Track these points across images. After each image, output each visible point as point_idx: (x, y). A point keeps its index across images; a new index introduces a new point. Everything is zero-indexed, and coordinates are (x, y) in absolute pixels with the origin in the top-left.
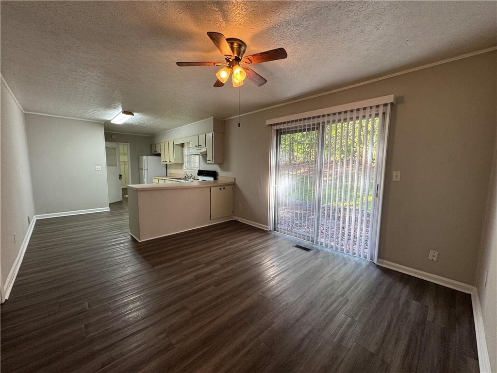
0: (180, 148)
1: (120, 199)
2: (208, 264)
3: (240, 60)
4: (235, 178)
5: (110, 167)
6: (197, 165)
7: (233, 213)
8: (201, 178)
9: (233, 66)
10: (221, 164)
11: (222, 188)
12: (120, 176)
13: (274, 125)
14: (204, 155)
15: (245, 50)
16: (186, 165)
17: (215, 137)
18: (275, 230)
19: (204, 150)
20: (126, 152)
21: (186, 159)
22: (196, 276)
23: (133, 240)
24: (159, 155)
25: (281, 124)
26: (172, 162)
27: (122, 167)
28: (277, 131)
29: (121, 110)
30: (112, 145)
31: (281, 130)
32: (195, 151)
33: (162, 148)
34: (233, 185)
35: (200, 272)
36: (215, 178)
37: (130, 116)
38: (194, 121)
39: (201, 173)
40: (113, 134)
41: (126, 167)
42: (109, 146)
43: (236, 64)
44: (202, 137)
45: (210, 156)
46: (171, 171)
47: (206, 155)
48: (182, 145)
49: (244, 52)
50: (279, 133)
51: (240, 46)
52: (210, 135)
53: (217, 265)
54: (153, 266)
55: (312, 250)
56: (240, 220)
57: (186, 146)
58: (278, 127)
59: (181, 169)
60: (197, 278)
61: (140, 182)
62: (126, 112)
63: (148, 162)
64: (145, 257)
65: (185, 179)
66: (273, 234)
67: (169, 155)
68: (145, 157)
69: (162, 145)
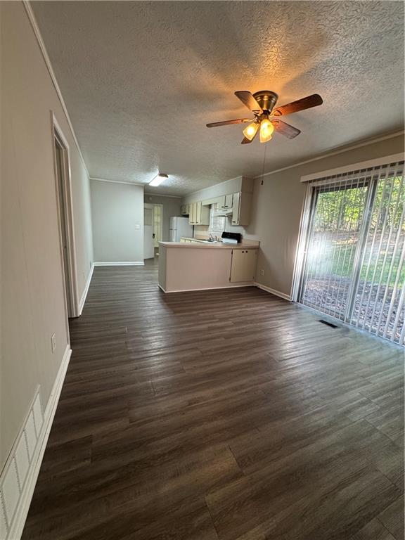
0: (207, 209)
1: (153, 256)
2: (221, 320)
3: (269, 113)
4: (260, 242)
5: (146, 226)
6: (223, 226)
7: (255, 279)
8: (225, 240)
9: (261, 121)
10: (246, 227)
11: (245, 251)
12: (154, 235)
13: (310, 181)
14: (230, 216)
15: (276, 102)
16: (211, 226)
17: (242, 198)
18: (298, 301)
19: (230, 211)
20: (159, 213)
21: (212, 220)
22: (209, 327)
23: (161, 290)
24: (187, 216)
25: (319, 180)
26: (199, 223)
27: (156, 227)
28: (314, 188)
29: (157, 172)
30: (149, 206)
31: (318, 187)
32: (221, 212)
33: (191, 209)
34: (257, 249)
35: (213, 325)
36: (239, 241)
37: (165, 178)
38: (223, 181)
39: (225, 235)
40: (151, 196)
41: (159, 227)
42: (147, 207)
43: (265, 118)
44: (229, 197)
45: (235, 218)
46: (197, 233)
47: (232, 216)
48: (210, 206)
49: (274, 104)
50: (316, 191)
51: (270, 98)
52: (237, 195)
53: (230, 322)
54: (175, 312)
55: (340, 328)
56: (261, 286)
57: (213, 207)
58: (315, 184)
59: (207, 230)
60: (210, 329)
61: (169, 240)
62: (161, 175)
63: (177, 222)
64: (169, 305)
65: (210, 240)
66: (295, 305)
67: (196, 216)
68: (175, 218)
69: (191, 206)
